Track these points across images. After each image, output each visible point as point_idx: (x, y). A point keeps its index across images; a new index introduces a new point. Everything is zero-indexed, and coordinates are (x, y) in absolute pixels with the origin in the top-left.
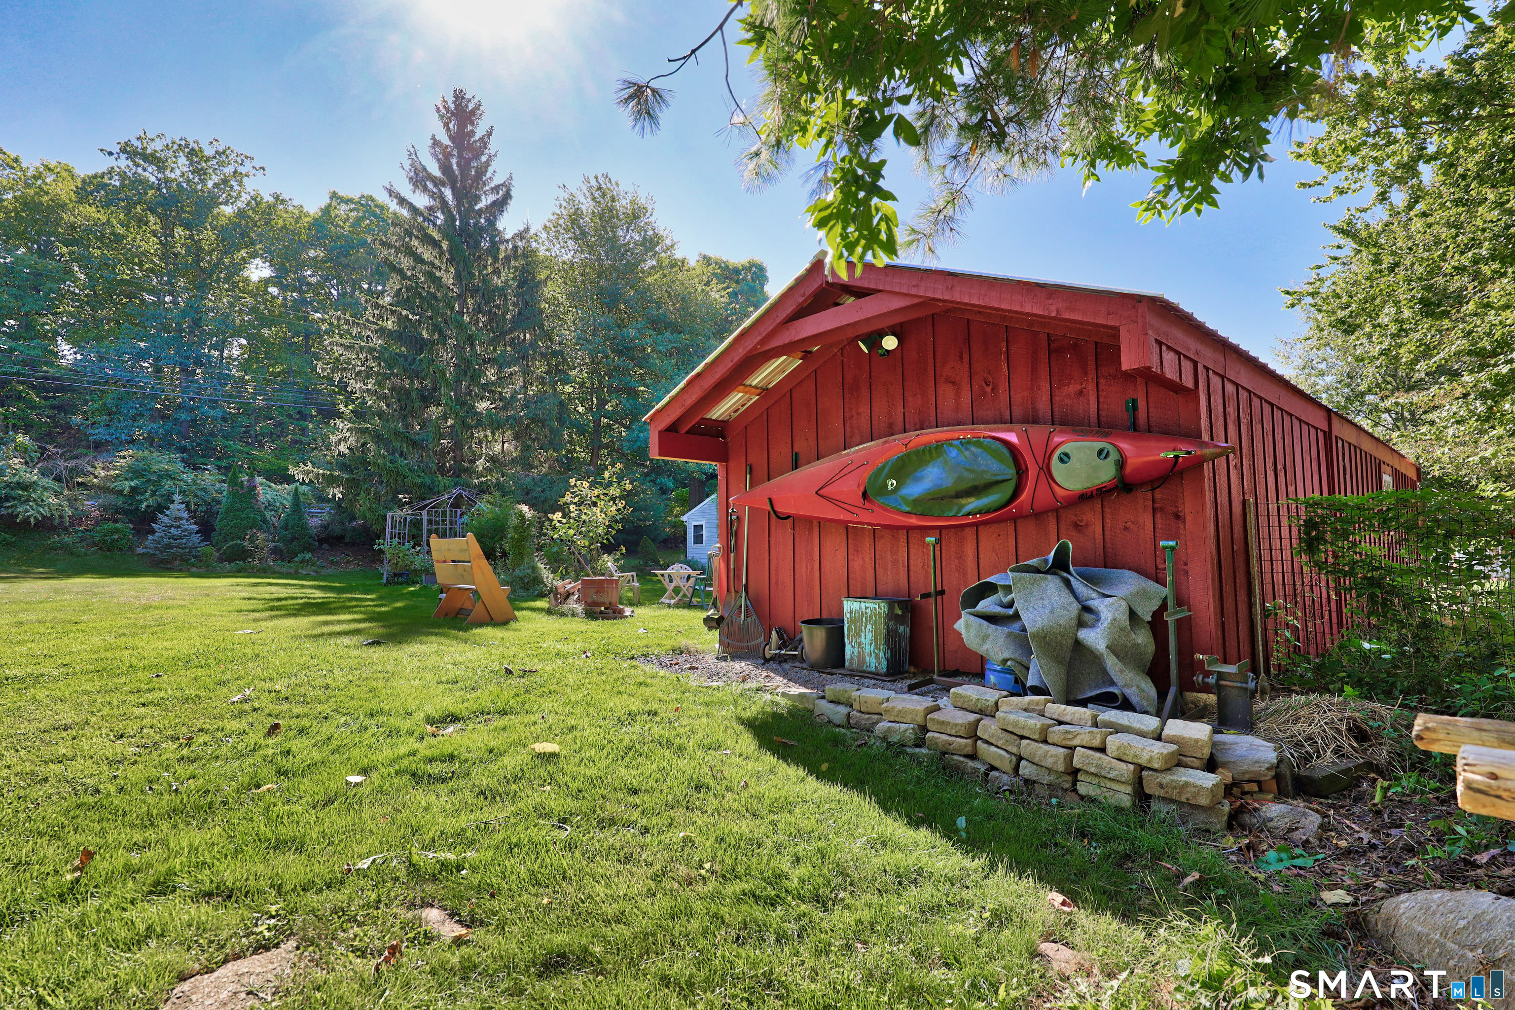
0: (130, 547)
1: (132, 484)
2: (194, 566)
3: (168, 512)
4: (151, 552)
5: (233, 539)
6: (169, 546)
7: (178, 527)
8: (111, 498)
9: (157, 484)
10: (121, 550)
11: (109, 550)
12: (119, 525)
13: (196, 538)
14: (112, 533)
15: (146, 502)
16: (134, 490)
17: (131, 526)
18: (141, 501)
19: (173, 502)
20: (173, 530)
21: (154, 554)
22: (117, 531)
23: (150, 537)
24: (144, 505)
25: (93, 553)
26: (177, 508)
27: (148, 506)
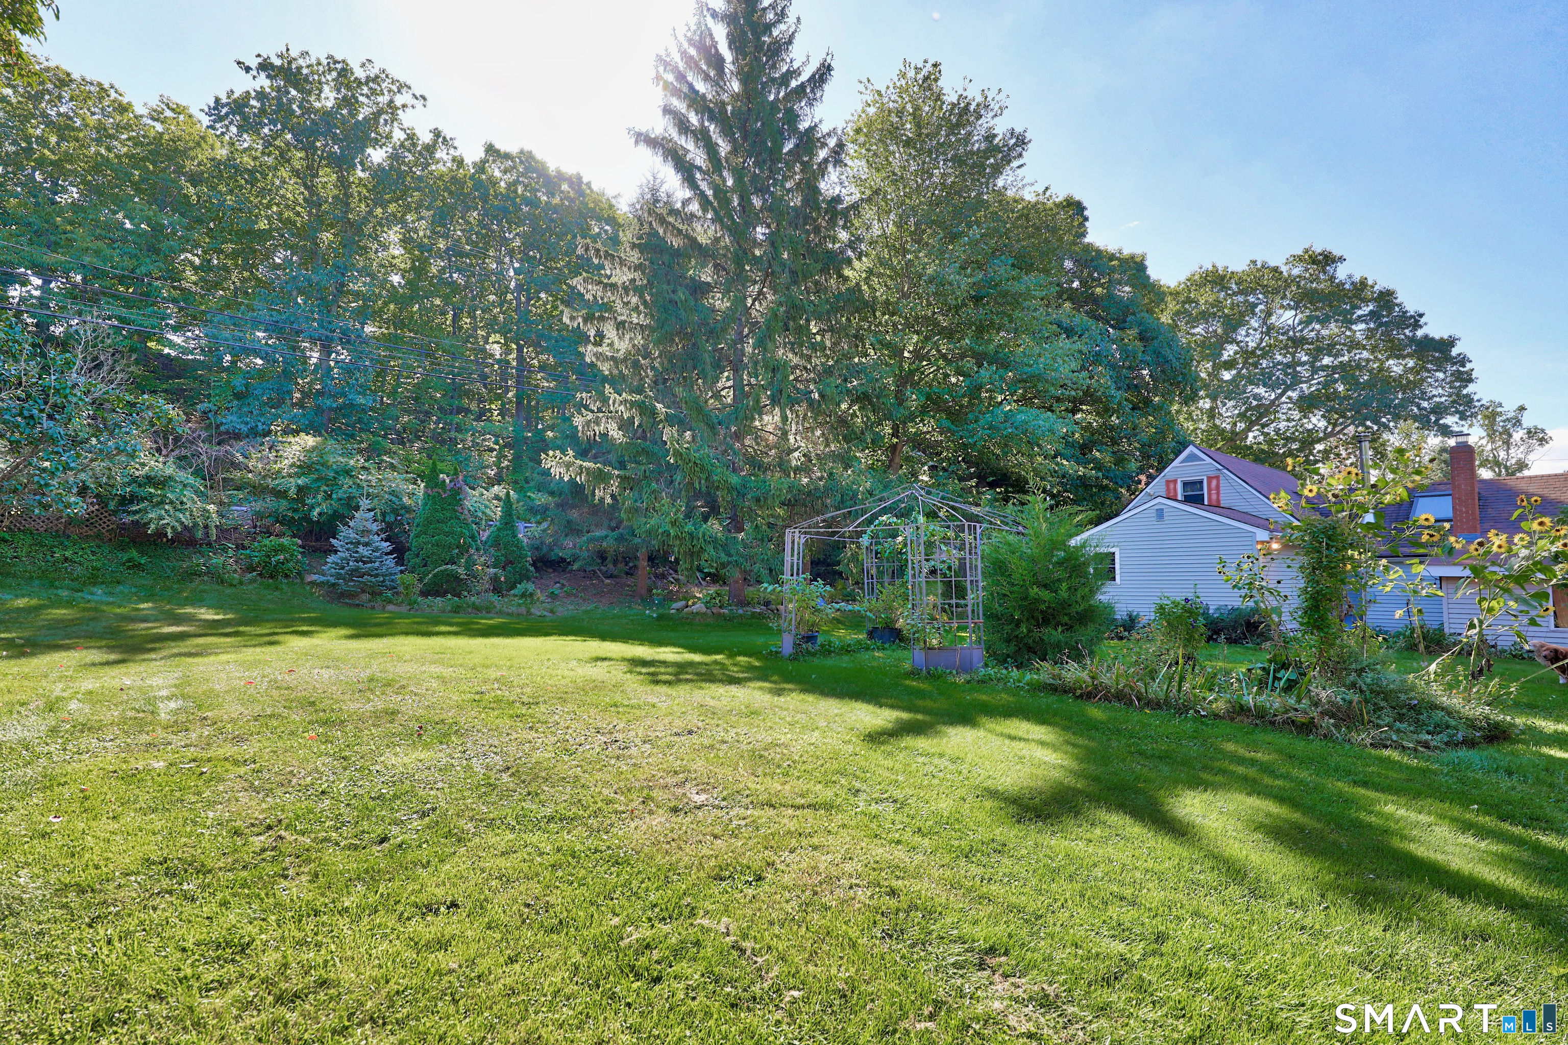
0: (299, 573)
1: (300, 482)
2: (390, 602)
3: (351, 524)
4: (332, 580)
5: (436, 564)
6: (355, 572)
7: (366, 544)
8: (270, 503)
9: (333, 483)
10: (287, 576)
11: (272, 577)
12: (285, 541)
13: (390, 561)
14: (276, 551)
15: (319, 509)
16: (300, 489)
17: (300, 542)
18: (312, 507)
19: (357, 508)
20: (361, 549)
21: (334, 585)
22: (282, 549)
23: (330, 559)
24: (315, 513)
25: (253, 581)
26: (363, 519)
27: (320, 514)
